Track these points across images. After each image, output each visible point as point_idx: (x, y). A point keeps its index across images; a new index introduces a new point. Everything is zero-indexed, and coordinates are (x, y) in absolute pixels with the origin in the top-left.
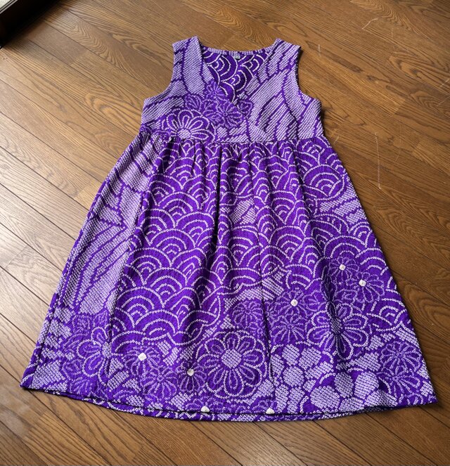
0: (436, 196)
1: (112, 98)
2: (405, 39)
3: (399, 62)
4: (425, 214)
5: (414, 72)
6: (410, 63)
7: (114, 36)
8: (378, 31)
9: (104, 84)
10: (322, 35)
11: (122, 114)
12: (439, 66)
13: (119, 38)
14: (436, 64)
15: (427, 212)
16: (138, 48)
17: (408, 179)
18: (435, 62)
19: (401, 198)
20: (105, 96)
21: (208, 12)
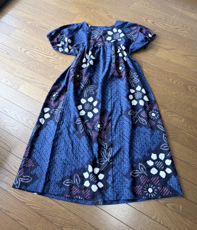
0: (168, 71)
2: (148, 10)
3: (147, 20)
5: (153, 23)
6: (151, 20)
7: (27, 22)
8: (137, 8)
9: (25, 42)
10: (114, 12)
12: (163, 20)
13: (29, 22)
14: (162, 18)
16: (38, 26)
18: (161, 18)
19: (153, 73)
20: (26, 47)
21: (66, 8)
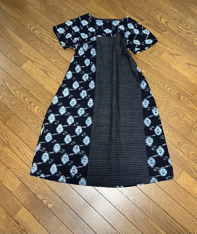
1: (39, 26)
4: (160, 83)
11: (42, 33)
15: (161, 83)
17: (155, 69)
